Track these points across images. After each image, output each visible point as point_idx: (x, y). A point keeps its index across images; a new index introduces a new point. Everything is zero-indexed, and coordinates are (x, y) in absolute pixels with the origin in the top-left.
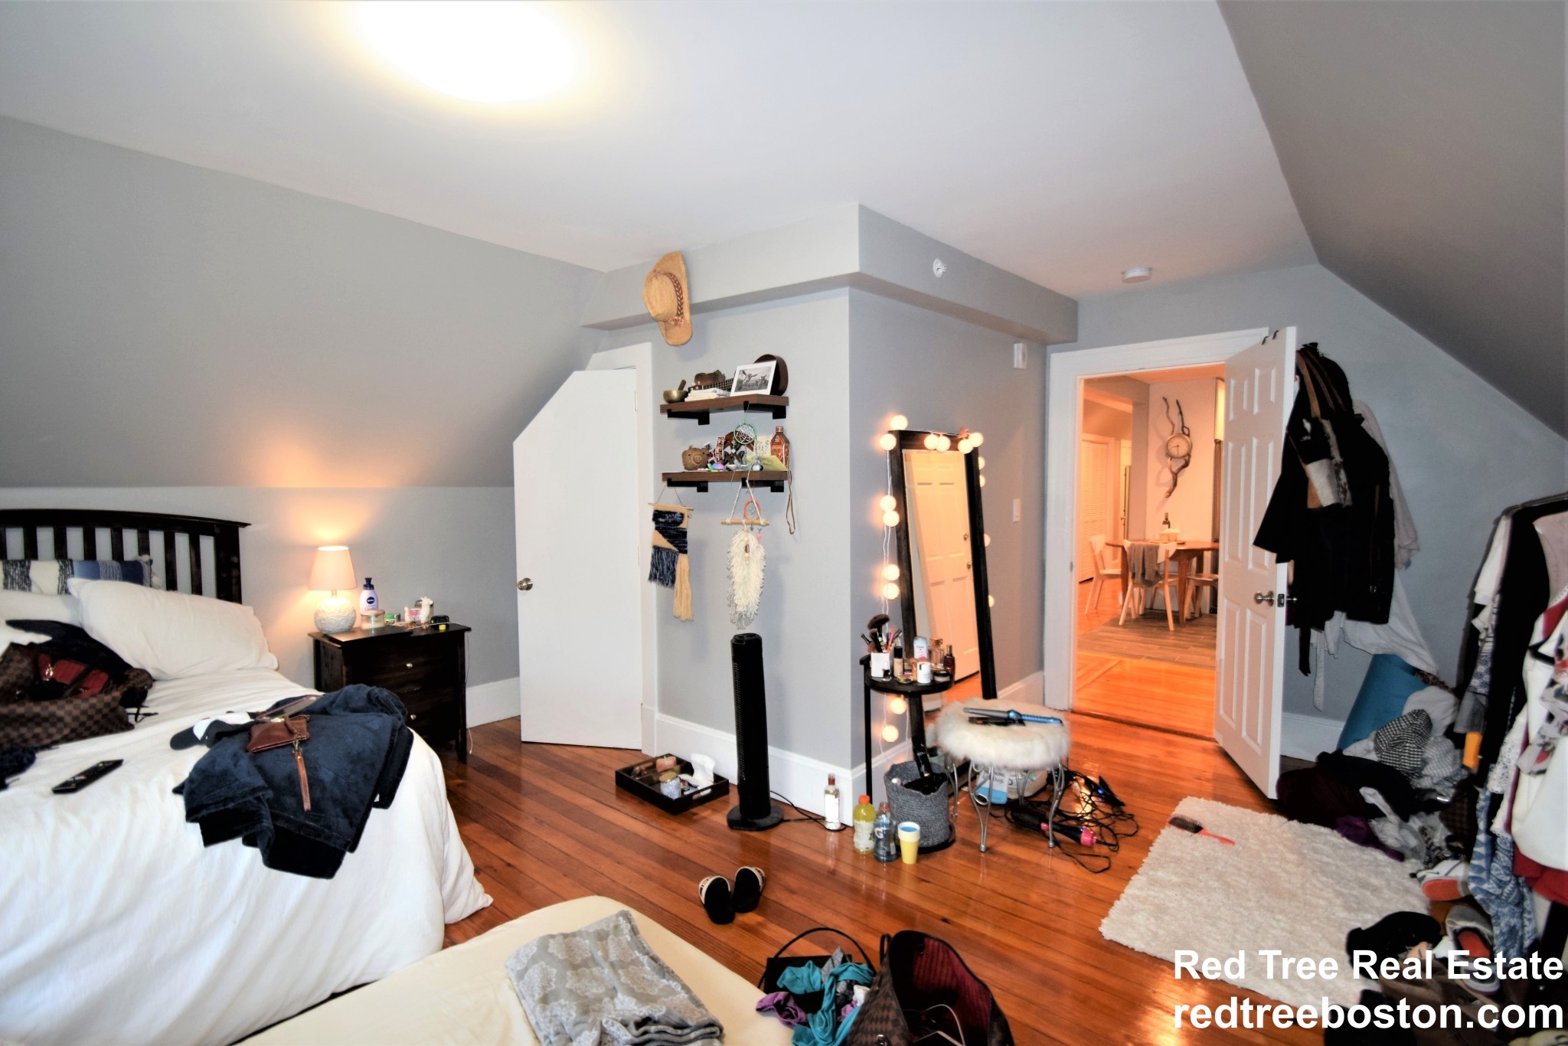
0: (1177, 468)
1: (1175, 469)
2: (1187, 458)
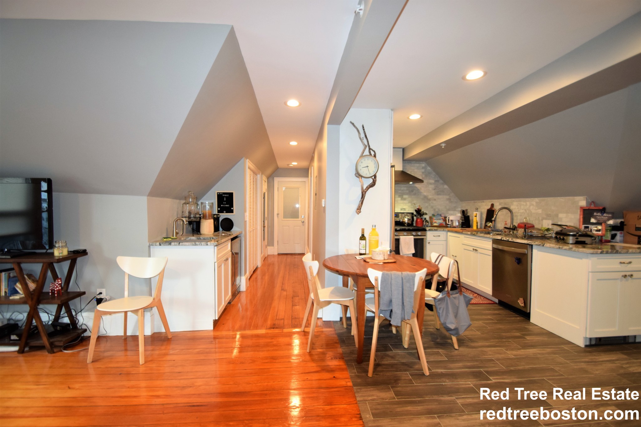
2: (373, 178)
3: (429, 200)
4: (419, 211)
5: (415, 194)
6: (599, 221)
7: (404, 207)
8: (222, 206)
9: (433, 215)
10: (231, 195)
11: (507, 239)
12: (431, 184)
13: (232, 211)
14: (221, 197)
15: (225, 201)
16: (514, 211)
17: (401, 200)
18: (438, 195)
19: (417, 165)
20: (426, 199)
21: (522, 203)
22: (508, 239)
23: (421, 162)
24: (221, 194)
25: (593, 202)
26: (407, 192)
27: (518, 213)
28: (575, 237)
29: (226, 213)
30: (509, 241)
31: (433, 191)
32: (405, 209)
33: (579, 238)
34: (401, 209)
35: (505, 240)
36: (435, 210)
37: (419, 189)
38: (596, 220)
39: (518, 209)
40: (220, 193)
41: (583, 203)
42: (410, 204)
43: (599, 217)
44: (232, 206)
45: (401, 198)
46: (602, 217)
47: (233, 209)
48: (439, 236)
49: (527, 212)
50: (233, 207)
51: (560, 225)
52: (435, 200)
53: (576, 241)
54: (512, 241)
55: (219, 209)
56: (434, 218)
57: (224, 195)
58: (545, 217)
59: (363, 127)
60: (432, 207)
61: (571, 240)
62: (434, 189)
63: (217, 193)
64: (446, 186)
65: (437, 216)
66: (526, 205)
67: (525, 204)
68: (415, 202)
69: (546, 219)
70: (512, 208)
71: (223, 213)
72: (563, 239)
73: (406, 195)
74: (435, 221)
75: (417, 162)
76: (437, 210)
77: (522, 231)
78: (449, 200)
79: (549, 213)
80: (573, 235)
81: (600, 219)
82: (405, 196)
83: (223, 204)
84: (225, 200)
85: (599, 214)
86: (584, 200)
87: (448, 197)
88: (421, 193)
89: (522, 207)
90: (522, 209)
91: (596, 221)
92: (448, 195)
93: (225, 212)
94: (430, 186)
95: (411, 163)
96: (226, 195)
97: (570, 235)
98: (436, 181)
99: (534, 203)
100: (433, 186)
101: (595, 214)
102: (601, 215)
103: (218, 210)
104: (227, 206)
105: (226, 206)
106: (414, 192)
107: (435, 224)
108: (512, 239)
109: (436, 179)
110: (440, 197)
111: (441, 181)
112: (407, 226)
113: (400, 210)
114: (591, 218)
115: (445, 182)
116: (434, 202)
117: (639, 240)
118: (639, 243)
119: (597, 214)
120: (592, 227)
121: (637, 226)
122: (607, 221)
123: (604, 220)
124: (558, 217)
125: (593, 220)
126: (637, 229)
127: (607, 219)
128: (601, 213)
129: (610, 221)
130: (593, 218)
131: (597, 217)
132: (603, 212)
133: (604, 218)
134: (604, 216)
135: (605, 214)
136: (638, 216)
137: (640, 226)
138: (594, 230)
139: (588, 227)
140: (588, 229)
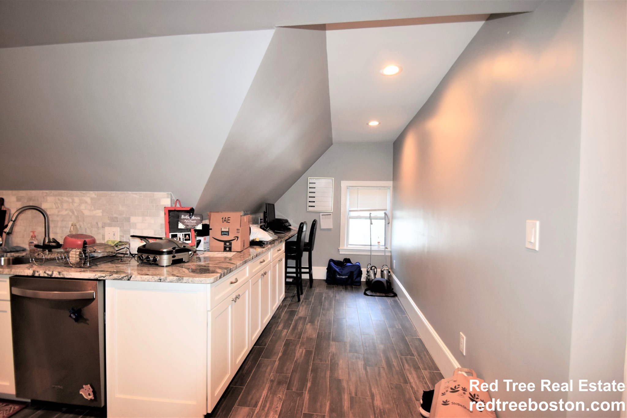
6: (188, 226)
11: (48, 274)
16: (48, 213)
21: (65, 199)
22: (50, 273)
25: (177, 200)
27: (58, 216)
28: (172, 255)
30: (53, 276)
33: (176, 255)
35: (42, 275)
38: (185, 225)
39: (57, 208)
41: (167, 202)
43: (187, 221)
46: (190, 221)
49: (76, 214)
51: (142, 238)
53: (173, 261)
54: (59, 276)
58: (108, 221)
61: (165, 259)
66: (73, 202)
67: (70, 200)
69: (110, 225)
70: (44, 206)
72: (155, 260)
77: (78, 253)
79: (115, 215)
80: (169, 253)
81: (188, 224)
85: (187, 217)
86: (168, 197)
89: (65, 206)
90: (66, 210)
91: (185, 226)
97: (162, 253)
99: (88, 200)
101: (183, 217)
102: (189, 218)
108: (59, 273)
114: (178, 223)
117: (225, 246)
118: (225, 250)
119: (185, 217)
120: (180, 235)
121: (223, 230)
122: (196, 226)
123: (192, 225)
124: (130, 222)
125: (181, 226)
126: (223, 233)
127: (196, 224)
128: (189, 215)
129: (199, 225)
130: (180, 222)
131: (185, 221)
132: (191, 214)
133: (193, 222)
134: (193, 219)
135: (193, 216)
136: (223, 218)
137: (227, 230)
138: (183, 238)
139: (176, 235)
140: (176, 238)
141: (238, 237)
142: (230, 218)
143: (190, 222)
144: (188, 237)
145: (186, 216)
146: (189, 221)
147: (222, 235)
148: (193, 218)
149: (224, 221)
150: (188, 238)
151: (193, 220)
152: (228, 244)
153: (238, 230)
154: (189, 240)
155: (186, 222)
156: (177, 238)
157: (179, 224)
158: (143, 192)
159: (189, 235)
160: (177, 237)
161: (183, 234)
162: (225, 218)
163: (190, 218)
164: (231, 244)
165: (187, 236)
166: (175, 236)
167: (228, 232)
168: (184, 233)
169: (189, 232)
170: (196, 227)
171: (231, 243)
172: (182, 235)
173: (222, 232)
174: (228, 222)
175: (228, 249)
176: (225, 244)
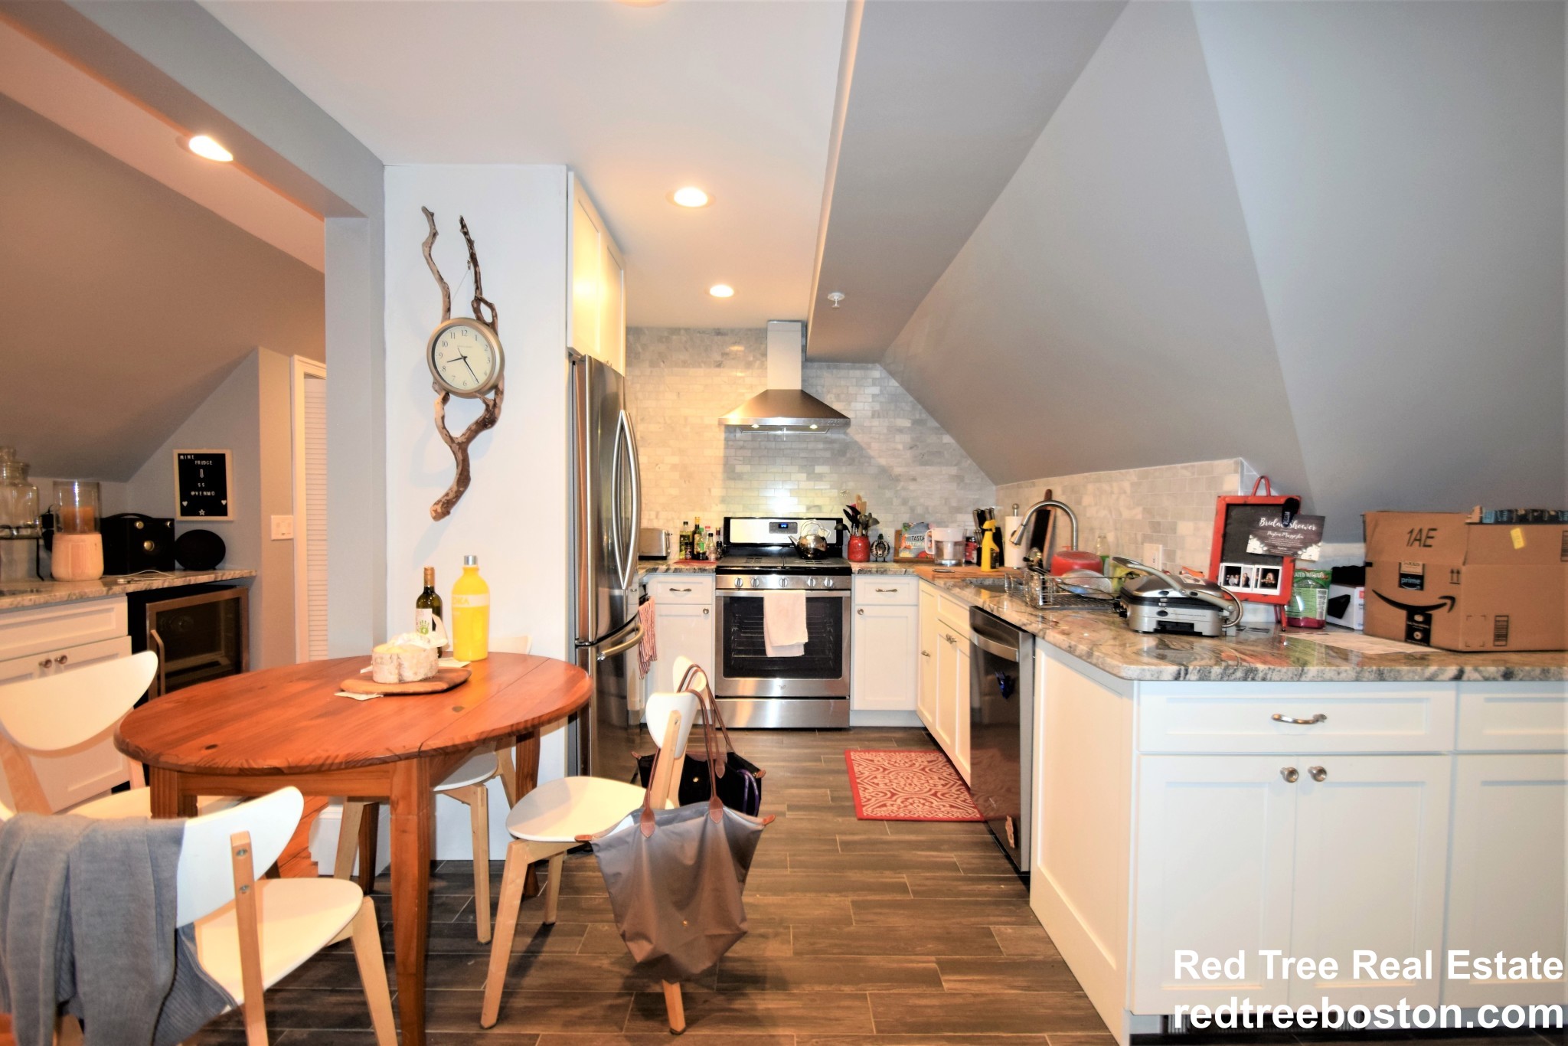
0: (463, 429)
1: (457, 432)
2: (491, 396)
3: (897, 479)
4: (854, 514)
5: (851, 462)
6: (1275, 547)
7: (818, 502)
8: (193, 493)
9: (906, 526)
10: (219, 460)
12: (900, 430)
13: (223, 511)
14: (188, 467)
15: (201, 480)
17: (809, 479)
18: (924, 463)
19: (858, 373)
20: (887, 477)
21: (1105, 485)
23: (870, 365)
24: (189, 457)
25: (1265, 477)
26: (828, 454)
28: (1158, 610)
29: (206, 514)
31: (908, 454)
32: (819, 507)
33: (1169, 610)
34: (809, 508)
36: (912, 509)
37: (864, 446)
38: (1267, 545)
39: (1097, 504)
40: (187, 455)
41: (1235, 484)
42: (835, 492)
43: (1274, 534)
44: (222, 493)
45: (808, 474)
46: (1284, 534)
47: (226, 504)
48: (895, 590)
50: (225, 498)
52: (914, 479)
55: (185, 503)
56: (906, 536)
57: (199, 462)
58: (1149, 532)
59: (463, 226)
60: (905, 502)
61: (1146, 617)
62: (911, 448)
63: (179, 455)
64: (947, 439)
65: (916, 529)
66: (1112, 492)
68: (851, 485)
69: (1151, 540)
71: (198, 515)
72: (1125, 614)
73: (823, 464)
74: (908, 543)
75: (857, 365)
76: (919, 510)
78: (959, 479)
80: (1152, 602)
81: (1277, 542)
82: (819, 469)
83: (198, 489)
84: (202, 475)
85: (1276, 523)
86: (1240, 472)
87: (953, 470)
88: (870, 457)
89: (1104, 500)
90: (1105, 507)
91: (1265, 548)
92: (956, 465)
93: (202, 512)
94: (898, 438)
95: (836, 368)
96: (204, 463)
97: (1138, 601)
98: (916, 422)
100: (907, 438)
101: (1263, 522)
102: (1280, 525)
103: (182, 505)
104: (209, 494)
105: (205, 493)
106: (848, 455)
107: (905, 554)
109: (917, 417)
110: (929, 469)
111: (933, 423)
112: (813, 558)
113: (805, 511)
114: (1248, 539)
115: (946, 426)
116: (912, 486)
117: (1410, 623)
118: (1409, 637)
119: (1270, 523)
120: (1251, 571)
121: (1406, 569)
122: (1300, 549)
123: (1290, 545)
124: (1175, 533)
125: (1255, 546)
126: (1405, 580)
127: (1301, 543)
128: (1281, 518)
129: (1309, 549)
130: (1255, 536)
131: (1270, 533)
132: (1288, 513)
133: (1292, 536)
134: (1293, 529)
135: (1295, 522)
136: (1411, 532)
137: (1418, 571)
138: (1257, 580)
139: (1239, 569)
140: (1237, 576)
141: (1452, 599)
142: (1434, 530)
143: (1284, 537)
144: (1272, 579)
145: (1273, 521)
146: (1280, 535)
147: (1401, 585)
148: (1295, 525)
149: (1416, 540)
150: (1270, 582)
151: (1295, 532)
152: (1419, 618)
153: (1455, 575)
154: (1274, 586)
155: (1270, 536)
156: (1240, 578)
157: (1250, 541)
158: (1196, 463)
159: (1276, 573)
160: (1239, 573)
161: (1258, 569)
162: (1421, 530)
163: (1286, 526)
164: (1428, 620)
165: (1270, 576)
166: (1233, 571)
167: (1421, 578)
168: (1262, 567)
169: (1278, 564)
170: (1300, 552)
171: (1430, 615)
172: (1255, 570)
173: (1403, 576)
174: (1425, 546)
175: (1418, 635)
176: (1410, 618)
